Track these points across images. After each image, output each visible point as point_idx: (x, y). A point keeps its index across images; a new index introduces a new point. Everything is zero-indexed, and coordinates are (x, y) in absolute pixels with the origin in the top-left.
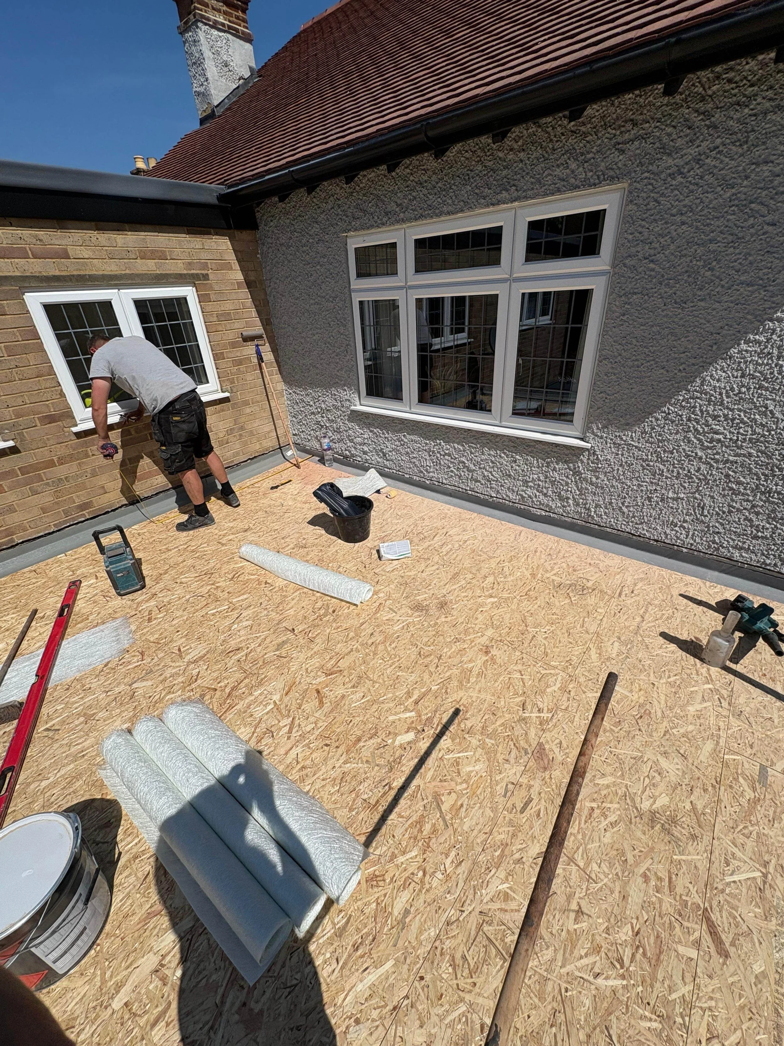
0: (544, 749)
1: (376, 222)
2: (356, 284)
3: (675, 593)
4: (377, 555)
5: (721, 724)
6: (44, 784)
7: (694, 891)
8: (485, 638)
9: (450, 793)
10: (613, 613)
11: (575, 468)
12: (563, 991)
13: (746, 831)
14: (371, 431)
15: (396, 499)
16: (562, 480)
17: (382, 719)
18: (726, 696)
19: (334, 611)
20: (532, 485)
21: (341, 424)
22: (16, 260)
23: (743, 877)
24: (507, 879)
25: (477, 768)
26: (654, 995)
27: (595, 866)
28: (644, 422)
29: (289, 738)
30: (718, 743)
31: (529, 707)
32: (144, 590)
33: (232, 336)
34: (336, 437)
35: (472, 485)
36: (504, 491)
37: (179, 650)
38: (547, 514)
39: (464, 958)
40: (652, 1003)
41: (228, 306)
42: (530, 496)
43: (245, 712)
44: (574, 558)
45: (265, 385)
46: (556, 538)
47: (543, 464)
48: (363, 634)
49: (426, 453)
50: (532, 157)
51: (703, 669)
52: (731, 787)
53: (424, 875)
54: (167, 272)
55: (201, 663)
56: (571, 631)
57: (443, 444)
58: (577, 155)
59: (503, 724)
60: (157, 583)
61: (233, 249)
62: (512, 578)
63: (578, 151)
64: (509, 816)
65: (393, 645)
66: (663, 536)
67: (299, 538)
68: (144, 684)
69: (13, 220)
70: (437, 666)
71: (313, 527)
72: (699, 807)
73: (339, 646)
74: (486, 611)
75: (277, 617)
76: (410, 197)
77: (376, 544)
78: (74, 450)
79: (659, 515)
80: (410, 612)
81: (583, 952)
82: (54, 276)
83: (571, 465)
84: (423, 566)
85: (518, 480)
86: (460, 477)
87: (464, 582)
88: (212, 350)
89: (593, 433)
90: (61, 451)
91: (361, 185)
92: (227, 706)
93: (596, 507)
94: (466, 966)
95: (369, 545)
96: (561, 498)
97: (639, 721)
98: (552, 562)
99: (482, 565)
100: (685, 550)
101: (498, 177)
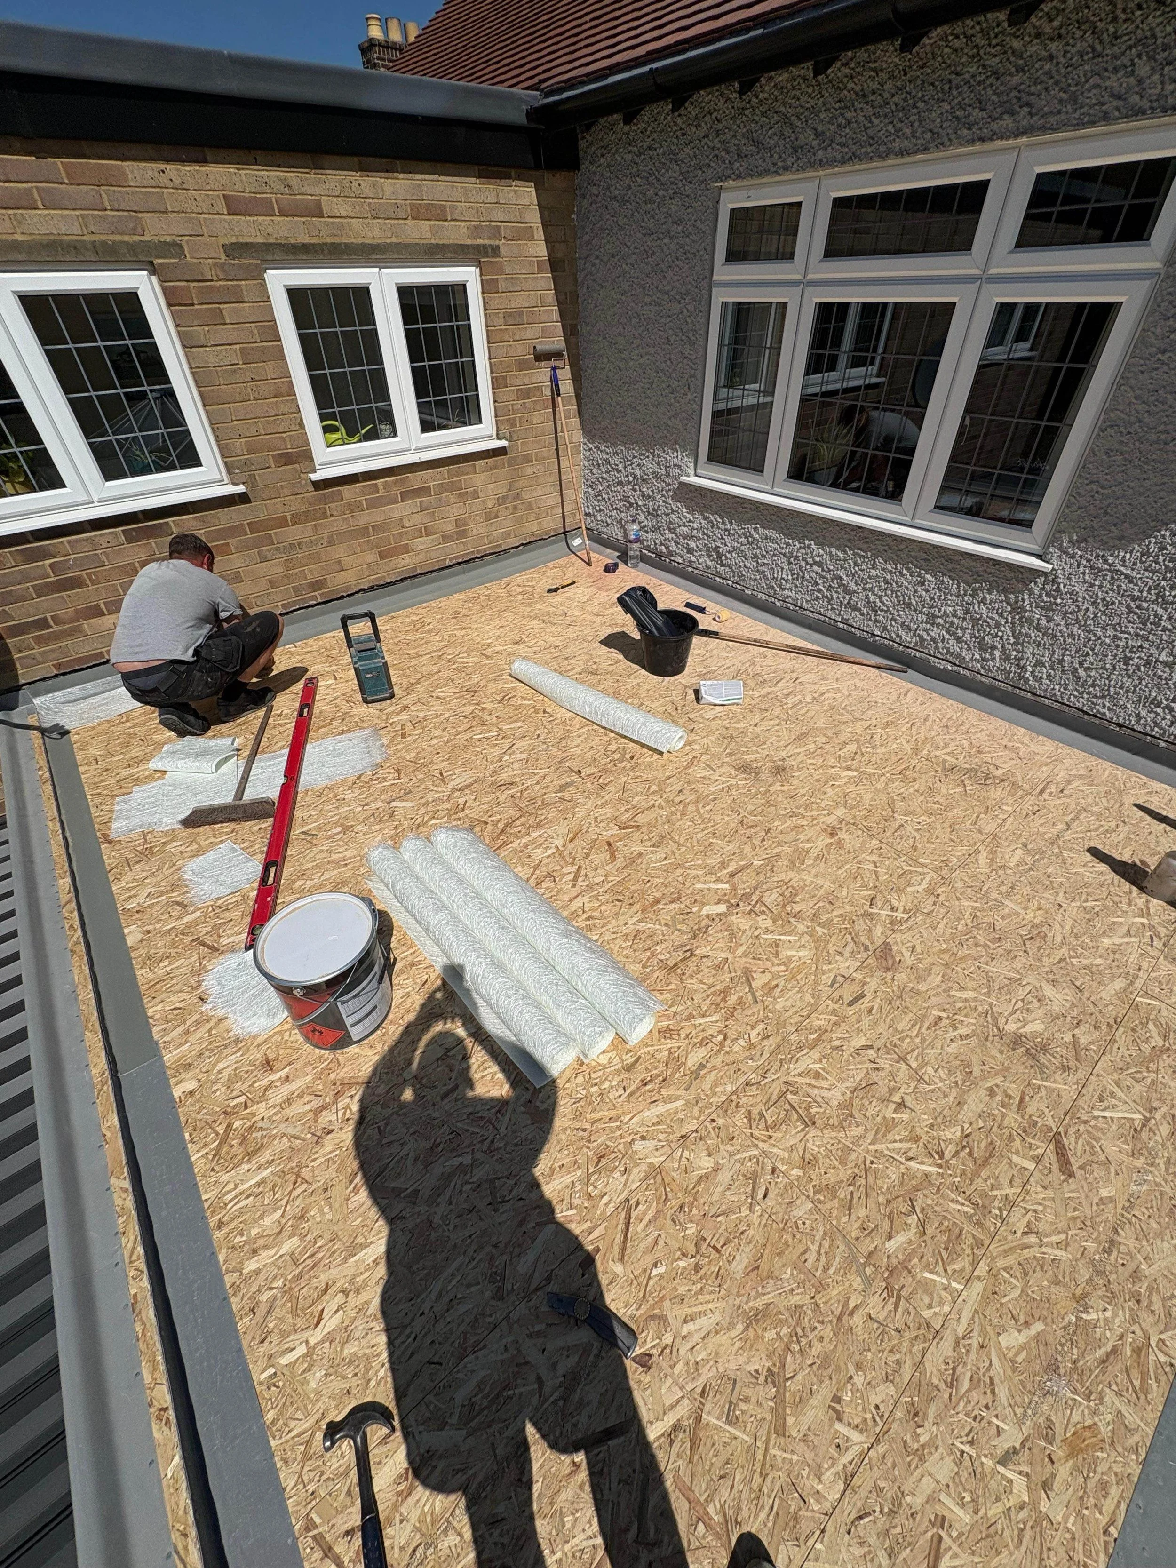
0: (891, 950)
1: (774, 164)
2: (724, 272)
3: (1129, 800)
4: (693, 696)
5: (1145, 965)
6: (309, 883)
7: (1049, 1115)
8: (833, 817)
9: (764, 972)
10: (1024, 813)
11: (1016, 602)
12: (868, 1163)
13: (1138, 1076)
14: (705, 518)
15: (727, 623)
16: (991, 618)
17: (687, 885)
18: (1162, 935)
19: (632, 758)
20: (942, 622)
21: (661, 503)
22: (260, 218)
23: (1115, 1115)
24: (821, 1061)
25: (801, 954)
26: (973, 1188)
27: (930, 1070)
28: (1150, 536)
29: (574, 886)
30: (1132, 983)
31: (879, 904)
32: (393, 700)
33: (522, 351)
34: (650, 522)
35: (846, 613)
36: (893, 629)
37: (441, 774)
38: (955, 668)
39: (761, 1115)
40: (968, 1193)
41: (520, 301)
42: (934, 640)
43: (522, 851)
44: (983, 736)
45: (556, 433)
46: (961, 706)
47: (965, 591)
48: (669, 789)
49: (784, 560)
50: (1073, 50)
51: (1140, 900)
52: (1133, 1030)
53: (725, 1038)
54: (445, 242)
55: (467, 791)
56: (957, 827)
57: (813, 546)
58: (1154, 50)
59: (841, 916)
60: (408, 694)
61: (539, 205)
62: (884, 750)
63: (1159, 41)
64: (832, 1006)
65: (708, 808)
66: (1133, 720)
67: (587, 660)
68: (404, 804)
69: (259, 155)
70: (763, 840)
71: (607, 649)
72: (1083, 1041)
73: (637, 798)
74: (839, 786)
75: (560, 755)
76: (840, 120)
77: (694, 681)
78: (311, 505)
79: (1135, 687)
80: (733, 772)
81: (898, 1138)
82: (304, 244)
83: (1012, 596)
84: (757, 718)
85: (921, 612)
86: (830, 600)
87: (813, 746)
88: (492, 372)
89: (1060, 548)
90: (296, 505)
91: (761, 96)
92: (500, 842)
93: (1035, 665)
94: (763, 1120)
95: (683, 681)
96: (983, 647)
97: (1027, 942)
98: (948, 737)
99: (843, 727)
100: (1162, 744)
101: (1001, 88)
